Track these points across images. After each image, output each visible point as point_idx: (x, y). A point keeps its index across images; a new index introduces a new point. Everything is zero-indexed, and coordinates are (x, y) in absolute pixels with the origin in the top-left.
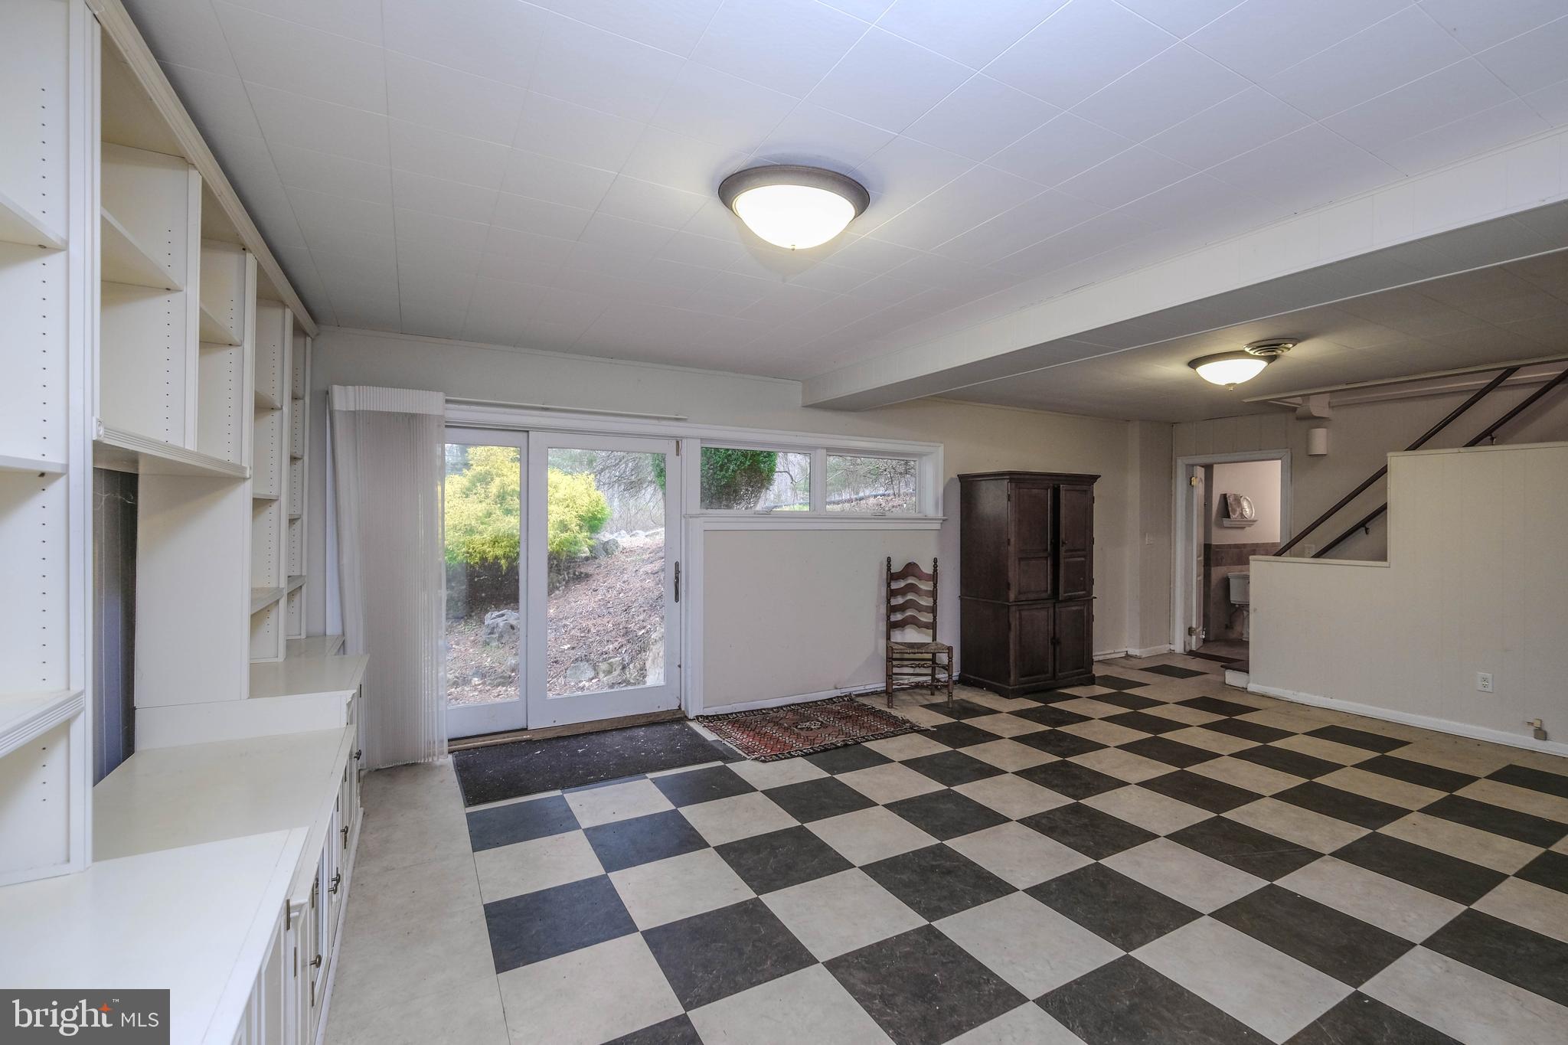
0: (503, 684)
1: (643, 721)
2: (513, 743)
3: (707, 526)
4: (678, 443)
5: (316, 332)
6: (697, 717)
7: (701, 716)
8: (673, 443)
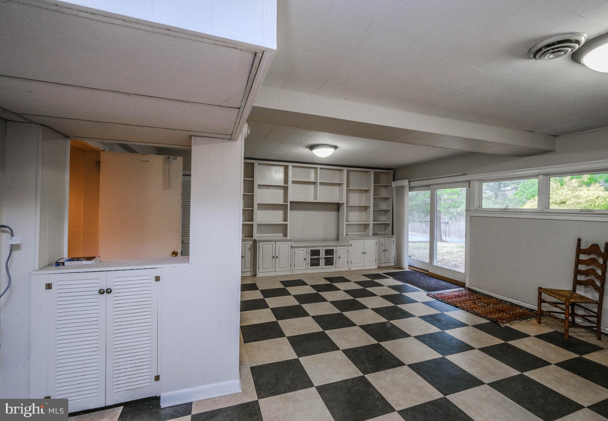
1: (455, 282)
3: (472, 215)
4: (469, 183)
5: (393, 171)
6: (467, 288)
7: (468, 288)
8: (468, 183)
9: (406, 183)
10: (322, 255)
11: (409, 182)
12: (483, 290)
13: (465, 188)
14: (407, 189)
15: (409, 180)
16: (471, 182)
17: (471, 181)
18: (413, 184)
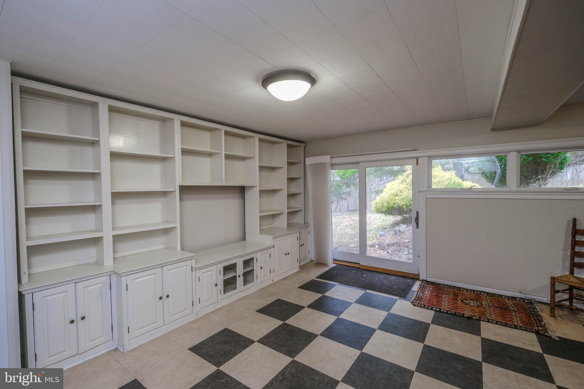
0: (382, 250)
1: (401, 274)
2: (353, 267)
3: (428, 196)
4: (417, 160)
5: (304, 145)
6: (423, 280)
7: (425, 280)
8: (415, 160)
9: (326, 159)
10: (240, 270)
11: (331, 158)
12: (444, 280)
13: (411, 166)
14: (329, 166)
15: (332, 156)
16: (419, 160)
17: (419, 158)
18: (336, 161)
